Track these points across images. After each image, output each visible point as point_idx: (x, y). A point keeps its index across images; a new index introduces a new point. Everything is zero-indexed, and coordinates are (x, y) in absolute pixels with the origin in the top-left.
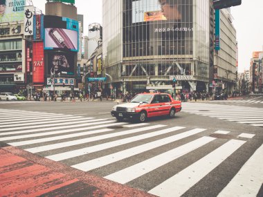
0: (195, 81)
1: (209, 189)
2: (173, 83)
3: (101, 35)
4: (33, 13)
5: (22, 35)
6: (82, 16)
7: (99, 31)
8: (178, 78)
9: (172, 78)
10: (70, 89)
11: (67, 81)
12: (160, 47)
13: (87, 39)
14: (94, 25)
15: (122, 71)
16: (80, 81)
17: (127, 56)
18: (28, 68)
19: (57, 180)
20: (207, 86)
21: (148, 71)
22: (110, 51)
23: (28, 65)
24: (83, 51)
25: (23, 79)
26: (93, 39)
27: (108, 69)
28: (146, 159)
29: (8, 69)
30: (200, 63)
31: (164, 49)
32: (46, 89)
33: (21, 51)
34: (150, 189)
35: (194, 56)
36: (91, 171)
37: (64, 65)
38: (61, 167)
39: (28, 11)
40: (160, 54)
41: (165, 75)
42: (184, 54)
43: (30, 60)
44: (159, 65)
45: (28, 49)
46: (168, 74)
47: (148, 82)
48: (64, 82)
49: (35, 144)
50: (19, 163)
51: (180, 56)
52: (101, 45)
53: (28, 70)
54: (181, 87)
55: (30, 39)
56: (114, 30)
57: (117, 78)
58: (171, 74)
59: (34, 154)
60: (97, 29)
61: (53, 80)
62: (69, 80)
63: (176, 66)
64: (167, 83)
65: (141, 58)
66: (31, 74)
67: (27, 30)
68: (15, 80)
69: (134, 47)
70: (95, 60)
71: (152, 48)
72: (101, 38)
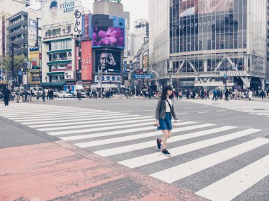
0: (249, 77)
1: (264, 196)
2: (224, 80)
3: (147, 31)
4: (82, 13)
5: (72, 35)
6: (129, 13)
7: (145, 28)
8: (230, 73)
9: (222, 74)
10: (116, 86)
11: (113, 78)
12: (209, 41)
13: (134, 36)
14: (140, 21)
15: (168, 67)
16: (126, 79)
17: (174, 52)
18: (78, 66)
19: (104, 175)
20: (263, 83)
21: (196, 67)
22: (156, 48)
23: (78, 64)
24: (129, 48)
25: (72, 77)
26: (140, 35)
27: (155, 65)
28: (193, 158)
29: (59, 68)
30: (255, 57)
31: (214, 43)
32: (93, 87)
33: (71, 50)
34: (197, 190)
35: (248, 50)
36: (137, 168)
37: (111, 63)
38: (108, 163)
39: (77, 12)
40: (209, 49)
41: (215, 71)
42: (236, 48)
43: (79, 58)
44: (209, 61)
45: (78, 48)
46: (218, 70)
47: (197, 79)
48: (111, 79)
49: (84, 139)
50: (70, 157)
51: (231, 50)
52: (148, 42)
53: (78, 69)
54: (232, 84)
55: (79, 39)
56: (161, 26)
57: (164, 75)
58: (222, 70)
59: (83, 149)
60: (143, 26)
61: (100, 78)
62: (116, 77)
63: (227, 61)
64: (217, 79)
65: (189, 53)
66: (80, 72)
67: (76, 30)
68: (66, 78)
69: (181, 43)
70: (141, 56)
71: (201, 42)
72: (148, 35)
